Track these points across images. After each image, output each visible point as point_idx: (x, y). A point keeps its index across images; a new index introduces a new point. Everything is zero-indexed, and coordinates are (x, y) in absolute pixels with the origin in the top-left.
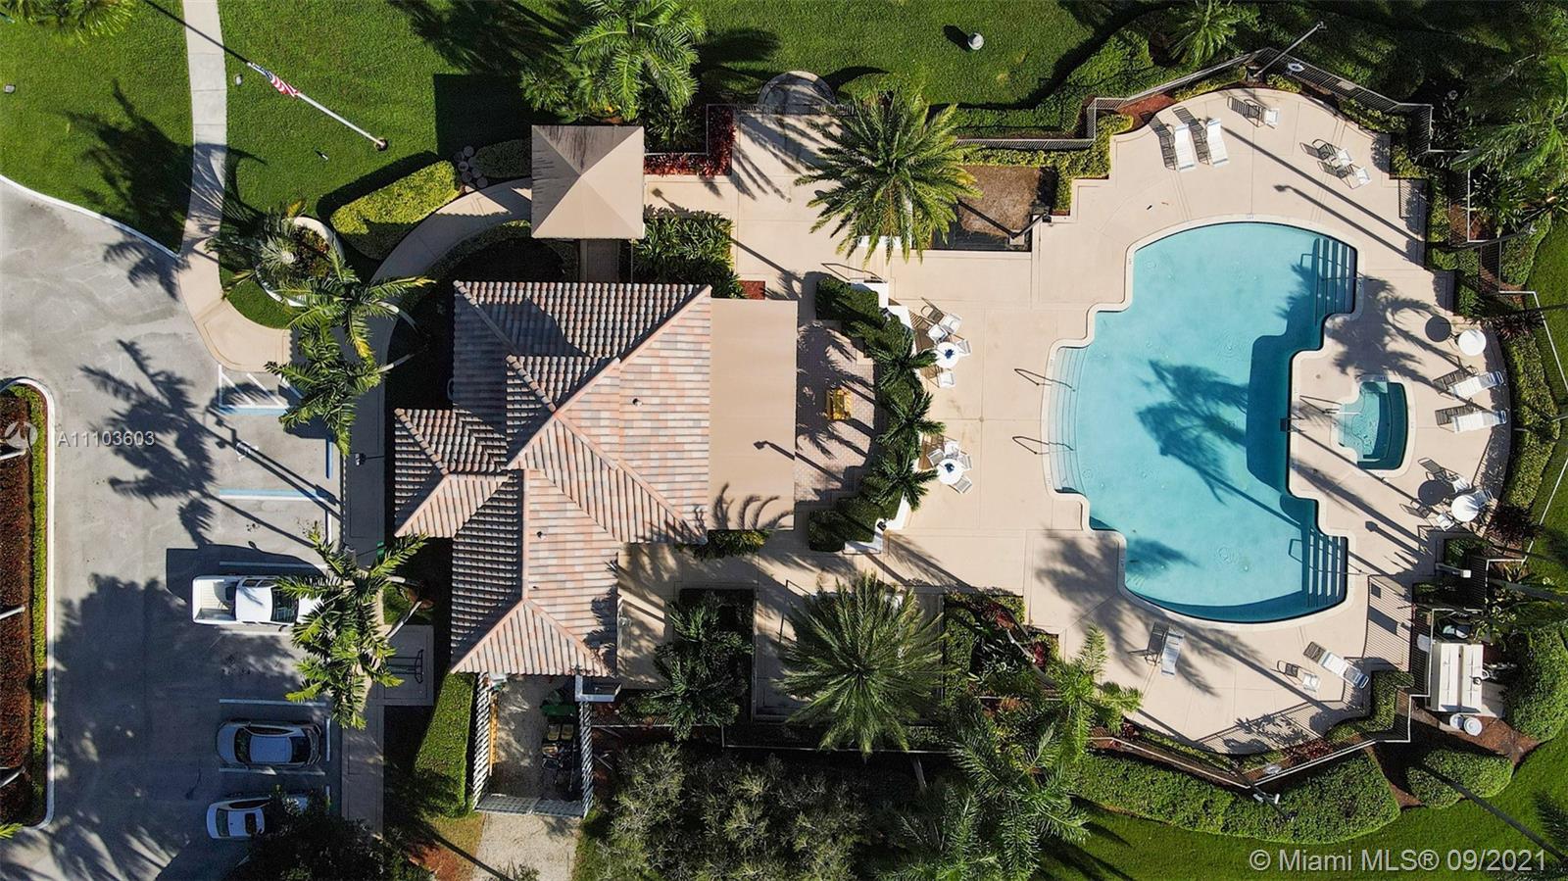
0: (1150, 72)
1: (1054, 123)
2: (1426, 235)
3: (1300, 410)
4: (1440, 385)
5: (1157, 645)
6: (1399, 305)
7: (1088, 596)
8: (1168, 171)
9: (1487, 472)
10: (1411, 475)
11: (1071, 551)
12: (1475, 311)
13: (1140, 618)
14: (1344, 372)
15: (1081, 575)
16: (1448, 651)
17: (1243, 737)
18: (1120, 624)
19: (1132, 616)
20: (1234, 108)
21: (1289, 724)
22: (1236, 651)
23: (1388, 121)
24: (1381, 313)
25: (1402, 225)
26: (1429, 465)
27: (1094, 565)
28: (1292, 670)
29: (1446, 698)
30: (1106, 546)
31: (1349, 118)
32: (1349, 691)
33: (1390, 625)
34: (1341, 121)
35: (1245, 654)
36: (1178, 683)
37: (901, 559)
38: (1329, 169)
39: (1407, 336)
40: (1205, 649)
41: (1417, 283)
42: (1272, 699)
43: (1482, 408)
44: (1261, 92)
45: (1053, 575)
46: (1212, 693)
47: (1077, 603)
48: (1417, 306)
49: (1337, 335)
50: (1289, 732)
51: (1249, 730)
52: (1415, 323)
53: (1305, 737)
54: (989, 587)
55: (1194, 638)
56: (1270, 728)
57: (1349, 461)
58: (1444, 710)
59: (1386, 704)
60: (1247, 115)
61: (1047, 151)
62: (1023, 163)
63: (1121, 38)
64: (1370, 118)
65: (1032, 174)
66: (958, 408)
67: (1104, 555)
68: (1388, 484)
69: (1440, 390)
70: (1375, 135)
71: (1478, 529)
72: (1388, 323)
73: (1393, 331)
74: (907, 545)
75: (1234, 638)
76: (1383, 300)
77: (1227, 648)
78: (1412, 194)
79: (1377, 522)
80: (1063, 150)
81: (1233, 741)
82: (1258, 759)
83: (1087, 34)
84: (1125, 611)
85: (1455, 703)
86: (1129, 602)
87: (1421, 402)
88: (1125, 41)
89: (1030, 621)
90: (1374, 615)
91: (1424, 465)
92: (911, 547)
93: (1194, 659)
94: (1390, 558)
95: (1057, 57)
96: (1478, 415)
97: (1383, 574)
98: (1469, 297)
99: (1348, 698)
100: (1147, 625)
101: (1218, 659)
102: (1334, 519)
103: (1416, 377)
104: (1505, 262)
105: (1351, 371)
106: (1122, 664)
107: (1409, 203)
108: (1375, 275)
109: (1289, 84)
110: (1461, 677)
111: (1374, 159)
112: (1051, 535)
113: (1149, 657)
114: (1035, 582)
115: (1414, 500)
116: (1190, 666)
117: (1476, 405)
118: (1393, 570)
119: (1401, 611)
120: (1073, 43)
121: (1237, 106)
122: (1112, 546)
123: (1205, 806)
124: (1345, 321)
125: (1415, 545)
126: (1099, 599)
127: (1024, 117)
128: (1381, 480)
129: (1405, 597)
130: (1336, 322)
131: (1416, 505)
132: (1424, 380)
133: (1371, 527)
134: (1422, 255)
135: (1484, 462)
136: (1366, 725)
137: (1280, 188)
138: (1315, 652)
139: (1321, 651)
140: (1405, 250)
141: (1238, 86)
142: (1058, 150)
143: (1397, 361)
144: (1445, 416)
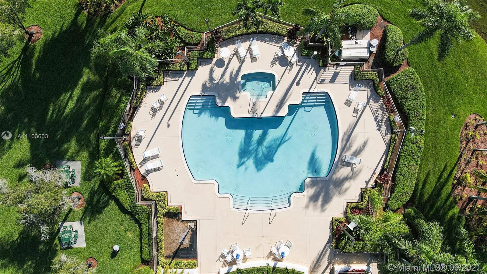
0: (126, 180)
1: (146, 216)
2: (185, 71)
3: (253, 113)
4: (242, 61)
5: (348, 164)
6: (211, 78)
7: (330, 191)
8: (163, 169)
9: (274, 42)
10: (277, 70)
11: (314, 198)
12: (213, 52)
13: (338, 171)
14: (238, 98)
15: (322, 194)
16: (346, 54)
17: (384, 128)
18: (341, 178)
19: (338, 173)
20: (139, 145)
21: (377, 111)
22: (350, 133)
23: (142, 88)
24: (215, 85)
25: (181, 79)
26: (273, 63)
27: (318, 190)
28: (356, 111)
29: (364, 53)
30: (311, 185)
31: (141, 102)
32: (363, 88)
33: (336, 75)
34: (142, 105)
35: (351, 129)
36: (364, 154)
37: (319, 266)
38: (161, 108)
39: (223, 75)
40: (350, 145)
41: (203, 72)
42: (368, 118)
43: (250, 45)
44: (132, 136)
45: (323, 205)
46: (367, 141)
47: (334, 195)
48: (211, 72)
49: (224, 101)
50: (381, 111)
51: (381, 126)
52: (218, 72)
53: (382, 104)
54: (329, 230)
55: (345, 150)
56: (380, 118)
57: (273, 94)
58: (369, 54)
59: (368, 76)
60: (141, 140)
61: (157, 217)
62: (162, 226)
63: (113, 191)
64: (141, 95)
65: (167, 221)
66: (259, 246)
67: (314, 186)
68: (281, 79)
69: (244, 61)
70: (147, 92)
71: (297, 44)
72: (219, 82)
73: (222, 80)
74: (314, 264)
75: (345, 134)
76: (210, 84)
77: (349, 136)
78: (169, 76)
79: (296, 82)
80: (157, 211)
81: (385, 132)
82: (393, 124)
83: (112, 202)
84: (336, 176)
85: (366, 50)
86: (333, 175)
87: (248, 68)
88: (114, 189)
89: (342, 214)
90: (333, 81)
91: (273, 65)
92: (315, 262)
93: (353, 149)
94: (310, 76)
95: (122, 214)
96: (253, 47)
97: (316, 78)
98: (207, 54)
99: (366, 89)
100: (341, 168)
101: (353, 140)
102: (296, 98)
103: (239, 71)
104: (194, 42)
105: (238, 95)
106: (357, 177)
107: (172, 78)
108: (200, 89)
109: (129, 126)
110: (355, 48)
111: (156, 91)
112: (307, 206)
113: (354, 166)
114: (326, 212)
115: (286, 68)
116: (357, 150)
117: (249, 48)
118: (314, 75)
119: (330, 71)
120: (116, 207)
121: (138, 144)
122: (310, 183)
123: (413, 143)
124: (218, 98)
125: (304, 67)
126: (332, 187)
127: (145, 227)
128: (279, 81)
129: (325, 69)
130: (219, 102)
131: (289, 67)
132: (240, 67)
133: (298, 84)
134: (192, 72)
135: (270, 43)
136: (377, 83)
137: (169, 126)
138: (348, 103)
139: (347, 100)
140: (190, 78)
141: (130, 144)
142: (157, 213)
143: (233, 78)
144: (254, 59)
